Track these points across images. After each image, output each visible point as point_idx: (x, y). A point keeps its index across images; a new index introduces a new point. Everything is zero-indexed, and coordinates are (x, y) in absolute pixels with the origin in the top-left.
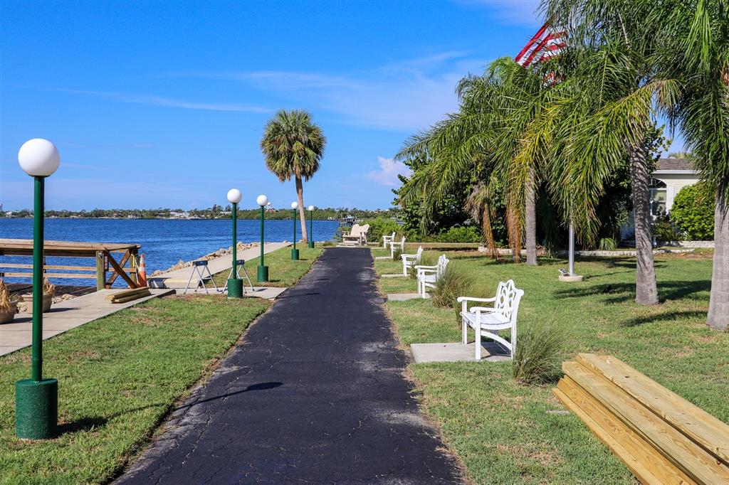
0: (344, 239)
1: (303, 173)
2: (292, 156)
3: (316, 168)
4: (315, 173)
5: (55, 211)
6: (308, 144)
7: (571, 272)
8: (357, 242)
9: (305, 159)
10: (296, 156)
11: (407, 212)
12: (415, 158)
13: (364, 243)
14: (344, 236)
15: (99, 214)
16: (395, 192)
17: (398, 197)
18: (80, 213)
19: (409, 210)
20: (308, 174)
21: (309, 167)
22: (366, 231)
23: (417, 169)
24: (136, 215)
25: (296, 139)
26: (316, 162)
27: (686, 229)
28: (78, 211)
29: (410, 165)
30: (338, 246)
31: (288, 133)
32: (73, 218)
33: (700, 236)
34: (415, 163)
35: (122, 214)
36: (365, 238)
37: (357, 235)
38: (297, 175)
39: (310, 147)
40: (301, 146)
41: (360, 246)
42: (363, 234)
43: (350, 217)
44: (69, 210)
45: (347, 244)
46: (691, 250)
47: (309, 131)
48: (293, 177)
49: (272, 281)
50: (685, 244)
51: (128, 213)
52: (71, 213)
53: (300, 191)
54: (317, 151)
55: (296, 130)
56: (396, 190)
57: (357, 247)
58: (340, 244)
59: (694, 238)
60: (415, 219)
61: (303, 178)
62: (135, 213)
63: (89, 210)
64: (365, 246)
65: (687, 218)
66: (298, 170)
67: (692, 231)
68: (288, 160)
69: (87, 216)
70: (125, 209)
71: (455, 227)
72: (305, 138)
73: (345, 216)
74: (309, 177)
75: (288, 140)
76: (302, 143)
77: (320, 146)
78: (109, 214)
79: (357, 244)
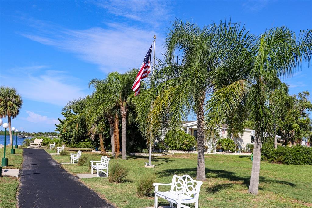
0: (31, 145)
1: (12, 115)
2: (6, 107)
3: (17, 114)
4: (17, 115)
6: (15, 103)
7: (150, 164)
8: (37, 146)
9: (13, 109)
10: (9, 107)
11: (62, 134)
12: (66, 112)
13: (40, 146)
14: (31, 143)
16: (56, 126)
17: (58, 128)
19: (63, 134)
20: (14, 116)
21: (15, 112)
22: (41, 142)
23: (67, 116)
25: (9, 100)
26: (18, 111)
27: (170, 146)
29: (63, 115)
30: (28, 148)
31: (5, 97)
33: (175, 148)
34: (66, 114)
36: (41, 145)
37: (38, 143)
38: (9, 116)
39: (16, 104)
40: (11, 103)
41: (38, 148)
42: (40, 143)
43: (22, 135)
45: (32, 147)
46: (173, 154)
47: (15, 97)
48: (7, 117)
49: (10, 166)
50: (170, 151)
53: (10, 123)
54: (19, 106)
55: (9, 96)
56: (57, 125)
57: (37, 148)
58: (29, 146)
59: (173, 150)
60: (65, 138)
61: (12, 118)
64: (41, 148)
65: (171, 142)
66: (9, 114)
67: (172, 147)
68: (5, 109)
71: (81, 142)
72: (13, 100)
73: (19, 134)
74: (15, 117)
75: (5, 100)
76: (12, 102)
77: (20, 104)
79: (37, 147)
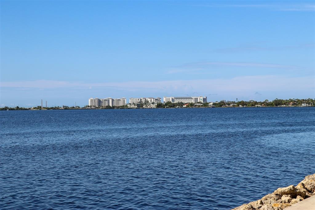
5: (244, 101)
15: (278, 103)
18: (263, 103)
24: (309, 104)
28: (262, 101)
32: (258, 107)
35: (297, 102)
44: (255, 100)
51: (303, 101)
52: (256, 103)
62: (308, 101)
63: (271, 100)
69: (269, 105)
70: (300, 99)
78: (287, 102)
